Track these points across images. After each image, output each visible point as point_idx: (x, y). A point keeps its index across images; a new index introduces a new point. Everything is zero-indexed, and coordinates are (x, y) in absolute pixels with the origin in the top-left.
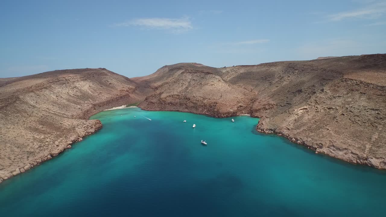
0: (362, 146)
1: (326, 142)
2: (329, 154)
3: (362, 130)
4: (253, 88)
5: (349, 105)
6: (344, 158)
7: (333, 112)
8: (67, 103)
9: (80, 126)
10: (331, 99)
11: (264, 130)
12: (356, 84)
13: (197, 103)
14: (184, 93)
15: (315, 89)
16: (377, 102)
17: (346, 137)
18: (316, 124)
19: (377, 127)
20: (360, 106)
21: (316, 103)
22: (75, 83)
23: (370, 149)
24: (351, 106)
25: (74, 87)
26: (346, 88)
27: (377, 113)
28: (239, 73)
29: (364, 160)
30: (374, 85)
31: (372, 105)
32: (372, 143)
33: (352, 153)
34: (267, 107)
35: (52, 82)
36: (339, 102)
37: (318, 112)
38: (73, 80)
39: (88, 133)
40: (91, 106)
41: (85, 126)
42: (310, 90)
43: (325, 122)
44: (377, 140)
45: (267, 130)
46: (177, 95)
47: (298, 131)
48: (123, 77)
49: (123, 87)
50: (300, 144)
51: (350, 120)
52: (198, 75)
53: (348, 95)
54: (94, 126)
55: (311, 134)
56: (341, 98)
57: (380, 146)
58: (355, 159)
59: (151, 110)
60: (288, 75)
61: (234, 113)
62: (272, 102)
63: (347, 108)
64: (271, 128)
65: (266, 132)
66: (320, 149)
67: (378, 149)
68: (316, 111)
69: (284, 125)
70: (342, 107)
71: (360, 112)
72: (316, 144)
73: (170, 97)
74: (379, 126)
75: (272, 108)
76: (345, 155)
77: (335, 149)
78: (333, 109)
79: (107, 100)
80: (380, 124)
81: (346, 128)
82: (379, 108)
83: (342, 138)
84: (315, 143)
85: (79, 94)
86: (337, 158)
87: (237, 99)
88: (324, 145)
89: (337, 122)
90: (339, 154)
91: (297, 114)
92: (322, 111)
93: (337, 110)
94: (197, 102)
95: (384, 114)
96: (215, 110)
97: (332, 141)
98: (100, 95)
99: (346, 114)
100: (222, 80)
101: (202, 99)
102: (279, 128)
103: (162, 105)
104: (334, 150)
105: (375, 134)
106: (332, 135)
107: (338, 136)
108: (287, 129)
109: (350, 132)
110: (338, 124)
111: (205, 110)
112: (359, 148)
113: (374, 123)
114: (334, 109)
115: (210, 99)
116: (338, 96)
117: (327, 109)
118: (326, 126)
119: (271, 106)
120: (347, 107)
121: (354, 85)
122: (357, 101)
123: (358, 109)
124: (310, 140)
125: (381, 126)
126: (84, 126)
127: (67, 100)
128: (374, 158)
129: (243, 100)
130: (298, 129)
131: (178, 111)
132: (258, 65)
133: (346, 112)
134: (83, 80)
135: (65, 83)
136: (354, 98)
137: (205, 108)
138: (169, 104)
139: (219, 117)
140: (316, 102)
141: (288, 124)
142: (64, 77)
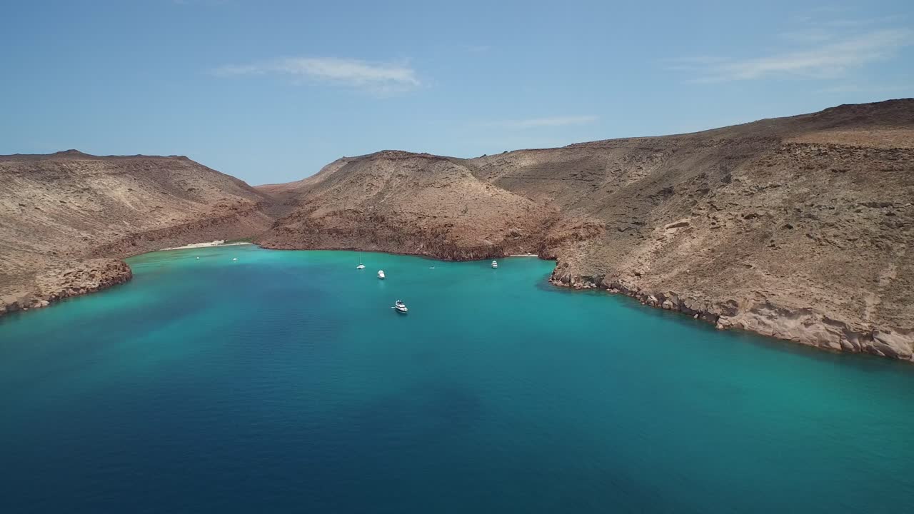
0: (854, 301)
1: (747, 296)
2: (758, 331)
3: (848, 258)
4: (550, 199)
5: (803, 202)
6: (803, 337)
7: (759, 223)
8: (50, 224)
9: (55, 272)
10: (752, 193)
11: (570, 281)
12: (817, 153)
13: (401, 229)
14: (372, 207)
15: (708, 182)
16: (882, 186)
17: (804, 281)
18: (713, 257)
19: (889, 249)
20: (836, 199)
21: (711, 209)
22: (89, 180)
23: (879, 308)
24: (809, 203)
25: (85, 190)
26: (790, 165)
27: (886, 212)
28: (518, 167)
29: (865, 338)
30: (869, 150)
31: (870, 195)
32: (880, 292)
33: (826, 320)
34: (582, 233)
35: (16, 170)
36: (774, 198)
37: (717, 228)
38: (83, 172)
39: (74, 289)
40: (122, 235)
41: (72, 270)
42: (694, 188)
43: (739, 249)
44: (894, 284)
45: (577, 280)
46: (355, 212)
47: (666, 276)
48: (232, 178)
49: (225, 199)
50: (670, 309)
51: (812, 238)
52: (412, 165)
53: (800, 181)
54: (98, 274)
55: (700, 282)
56: (780, 188)
57: (908, 298)
58: (837, 336)
59: (283, 247)
60: (638, 164)
61: (495, 249)
62: (597, 222)
63: (799, 210)
64: (590, 274)
65: (575, 285)
66: (729, 318)
67: (901, 307)
68: (712, 226)
69: (627, 265)
70: (785, 210)
71: (837, 214)
72: (717, 304)
73: (335, 217)
74: (896, 247)
75: (594, 236)
76: (803, 327)
77: (774, 314)
78: (759, 217)
79: (173, 225)
80: (899, 240)
81: (802, 259)
82: (890, 199)
83: (793, 284)
84: (715, 300)
85: (96, 207)
86: (783, 337)
87: (505, 216)
88: (740, 305)
89: (774, 246)
90: (786, 327)
91: (661, 237)
92: (729, 224)
93: (771, 217)
94: (401, 226)
95: (909, 212)
96: (445, 241)
97: (764, 294)
98: (155, 213)
99: (798, 226)
100: (470, 174)
101: (414, 218)
102: (611, 274)
103: (314, 236)
104: (770, 317)
105: (887, 267)
106: (763, 278)
107: (780, 279)
108: (633, 274)
109: (814, 268)
110: (777, 251)
111: (422, 246)
112: (845, 306)
113: (881, 239)
114: (764, 217)
115: (435, 217)
116: (771, 186)
117: (742, 219)
118: (742, 258)
119: (592, 230)
120: (798, 208)
121: (812, 155)
122: (824, 191)
123: (830, 208)
124: (699, 295)
125: (903, 245)
126: (68, 271)
127: (52, 217)
128: (893, 333)
129: (521, 219)
130: (664, 272)
131: (352, 249)
132: (565, 148)
133: (797, 220)
134: (114, 174)
135: (58, 178)
136: (814, 186)
137: (420, 240)
138: (330, 232)
139: (454, 259)
140: (712, 206)
141: (636, 263)
142: (56, 163)
